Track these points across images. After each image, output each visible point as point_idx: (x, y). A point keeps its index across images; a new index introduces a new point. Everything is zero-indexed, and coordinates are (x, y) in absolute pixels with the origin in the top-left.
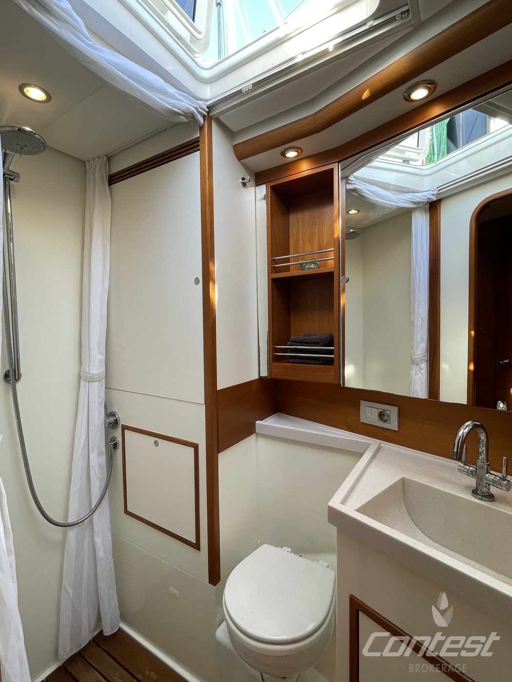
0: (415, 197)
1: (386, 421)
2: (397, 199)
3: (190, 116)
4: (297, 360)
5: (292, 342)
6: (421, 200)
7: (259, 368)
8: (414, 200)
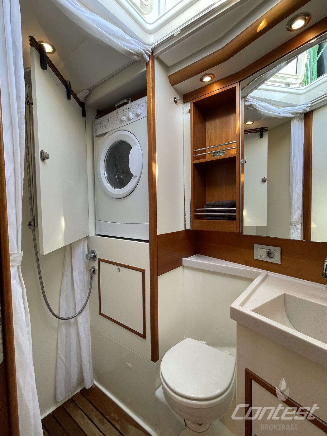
0: (294, 109)
1: (272, 257)
2: (280, 111)
3: (140, 56)
4: (211, 217)
5: (207, 206)
6: (298, 111)
7: (185, 223)
8: (293, 111)
